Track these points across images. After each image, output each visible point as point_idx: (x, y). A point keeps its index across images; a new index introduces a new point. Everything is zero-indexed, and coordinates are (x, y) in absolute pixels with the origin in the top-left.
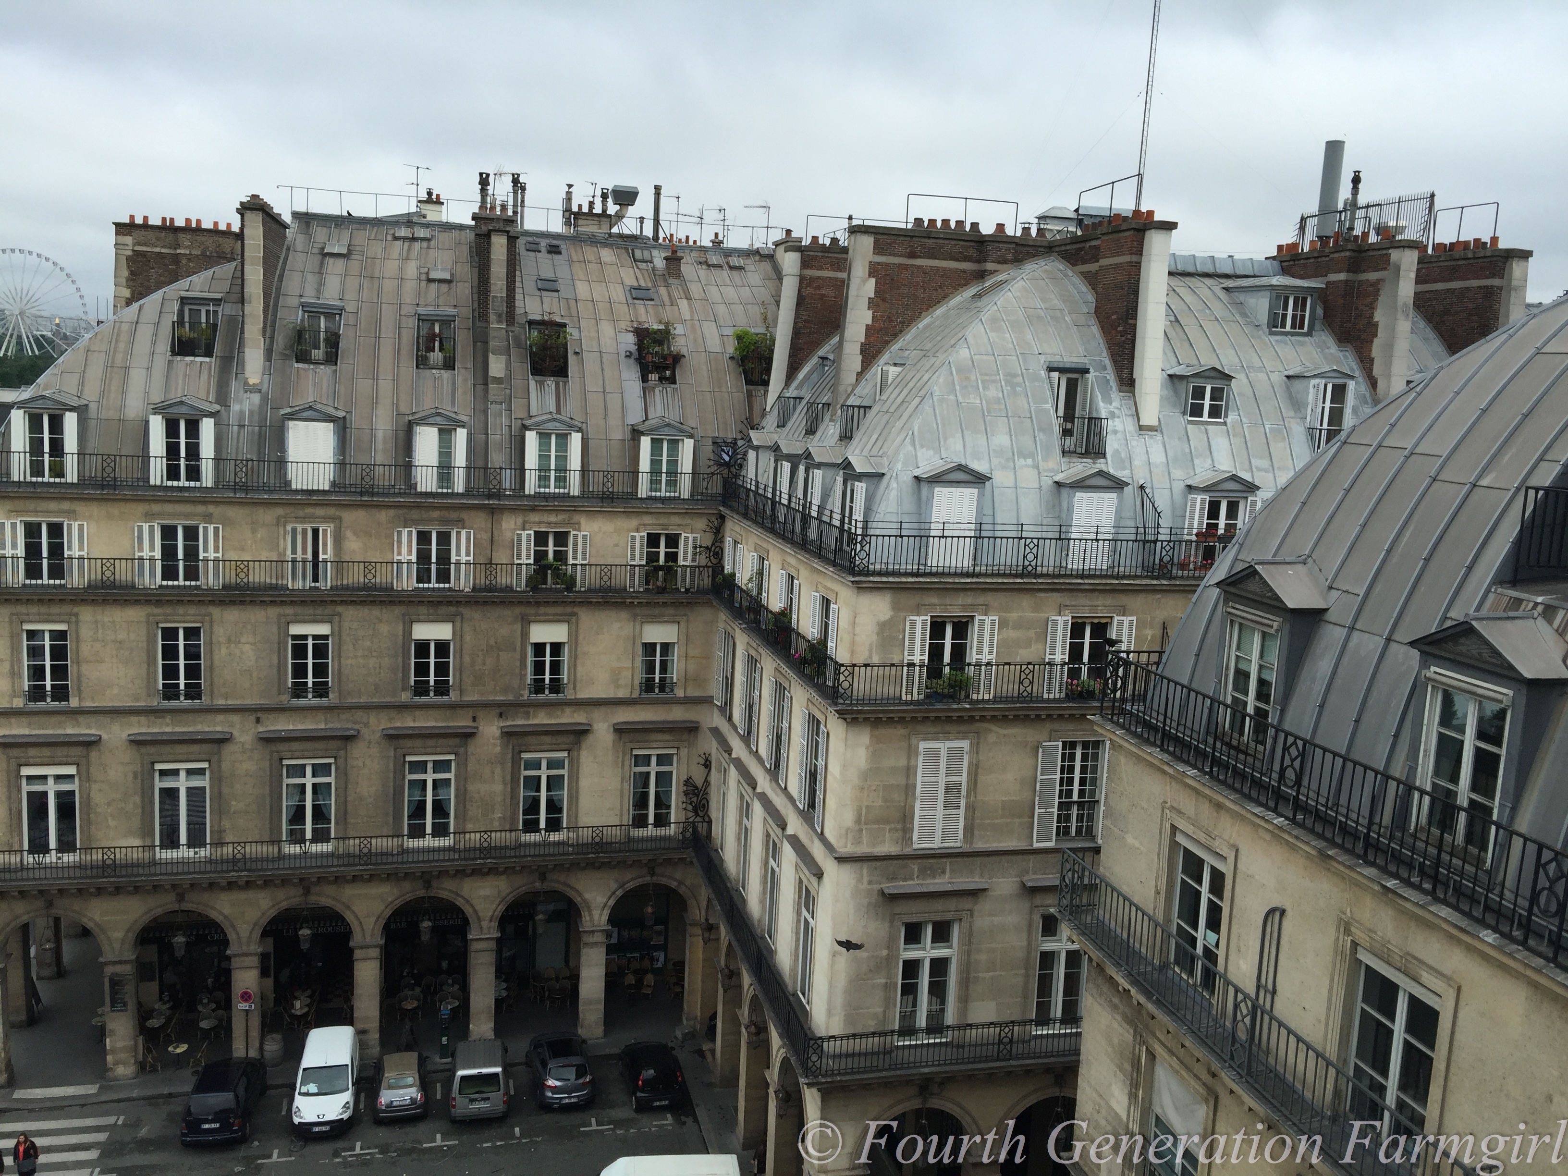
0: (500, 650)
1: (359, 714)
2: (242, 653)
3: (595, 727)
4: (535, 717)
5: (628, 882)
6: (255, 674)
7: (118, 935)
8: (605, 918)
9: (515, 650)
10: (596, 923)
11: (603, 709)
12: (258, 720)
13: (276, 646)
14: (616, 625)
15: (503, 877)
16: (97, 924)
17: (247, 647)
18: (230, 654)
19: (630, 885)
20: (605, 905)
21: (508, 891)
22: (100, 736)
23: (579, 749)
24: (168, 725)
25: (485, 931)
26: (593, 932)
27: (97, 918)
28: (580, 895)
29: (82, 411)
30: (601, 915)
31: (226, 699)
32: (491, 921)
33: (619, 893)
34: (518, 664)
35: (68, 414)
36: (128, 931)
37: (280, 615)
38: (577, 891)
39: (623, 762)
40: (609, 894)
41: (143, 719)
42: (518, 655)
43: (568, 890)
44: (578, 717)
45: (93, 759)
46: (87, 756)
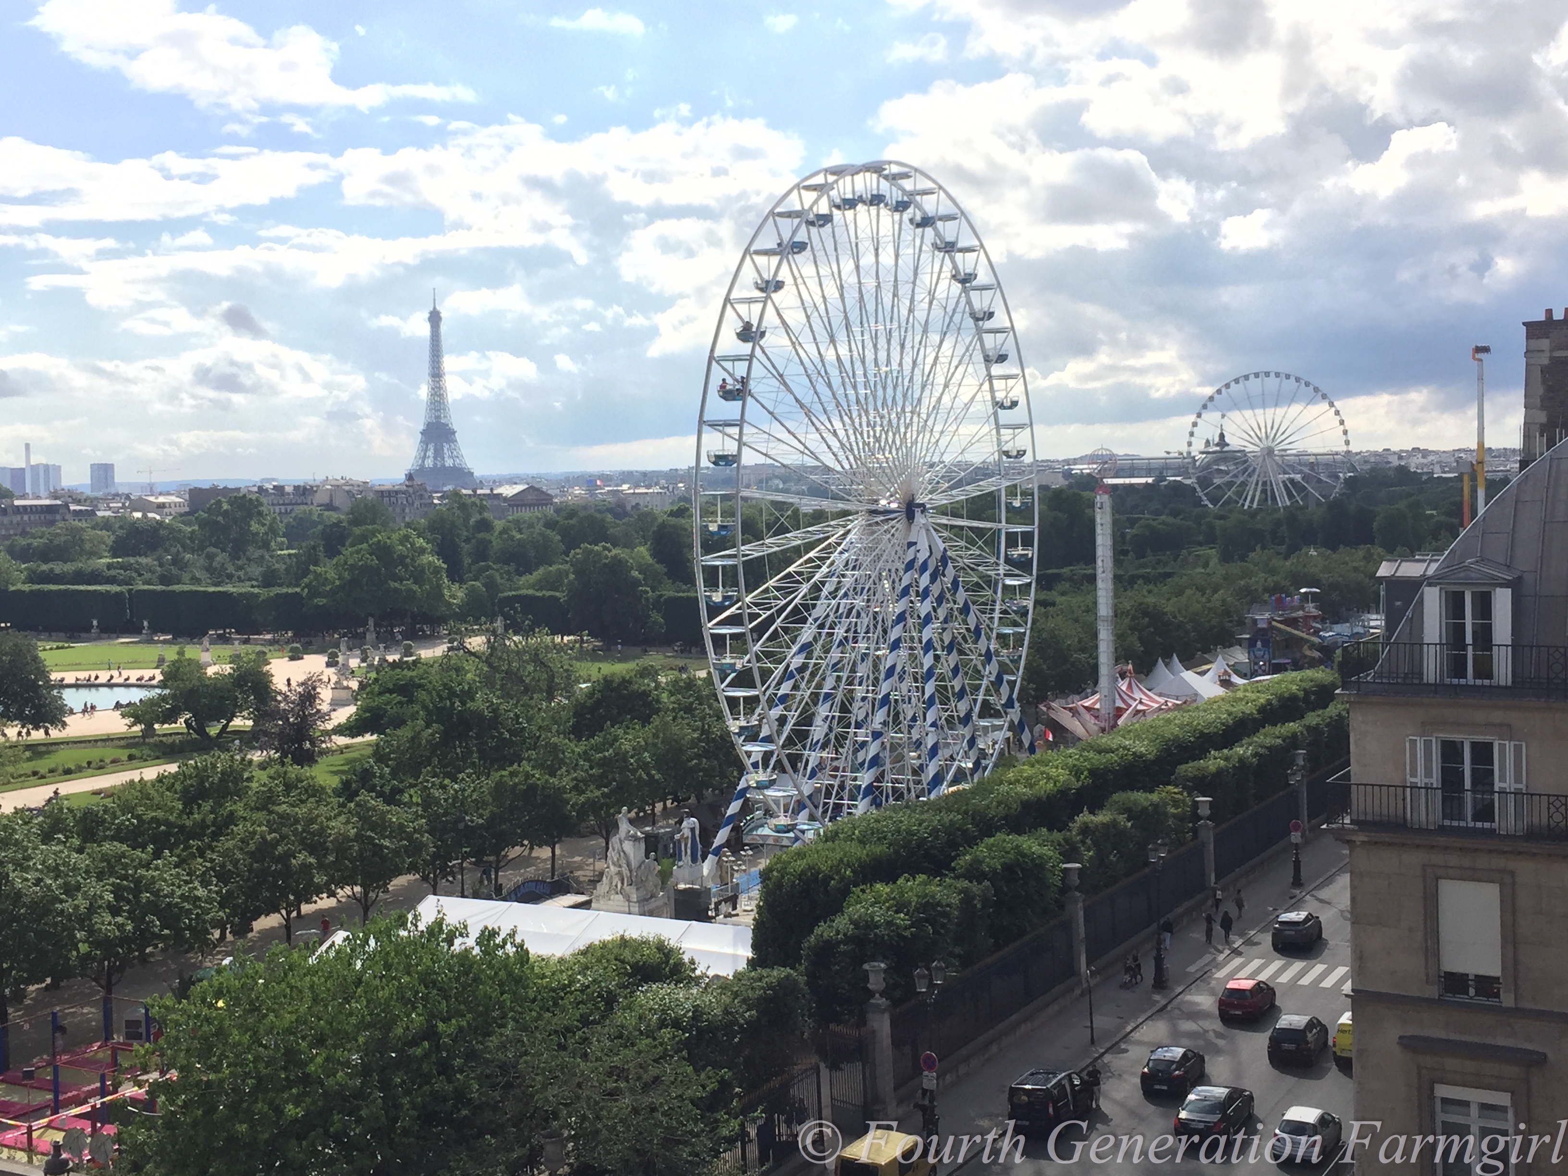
22: (1544, 1055)
29: (1515, 585)
35: (1498, 590)
45: (1534, 1088)
46: (1527, 1081)
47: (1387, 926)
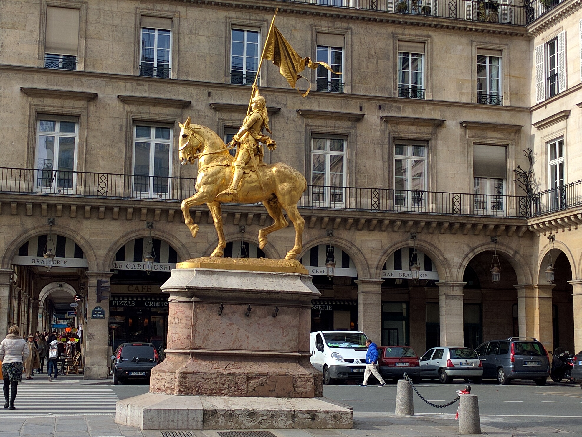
0: (378, 58)
1: (281, 96)
2: (200, 43)
3: (447, 122)
4: (404, 111)
5: (477, 247)
6: (208, 60)
7: (102, 252)
8: (461, 276)
9: (389, 59)
10: (455, 279)
11: (453, 109)
12: (209, 94)
13: (224, 40)
14: (460, 47)
15: (385, 234)
16: (87, 242)
17: (203, 39)
18: (191, 43)
19: (479, 251)
20: (461, 265)
21: (388, 246)
22: (97, 95)
23: (437, 139)
24: (145, 91)
25: (373, 276)
26: (453, 286)
27: (87, 237)
28: (442, 254)
30: (458, 272)
31: (187, 76)
32: (377, 268)
33: (471, 256)
34: (391, 70)
36: (110, 250)
37: (226, 18)
38: (440, 251)
39: (468, 152)
40: (464, 255)
41: (128, 85)
42: (391, 64)
43: (432, 249)
44: (436, 115)
45: (91, 112)
46: (87, 109)
47: (18, 29)
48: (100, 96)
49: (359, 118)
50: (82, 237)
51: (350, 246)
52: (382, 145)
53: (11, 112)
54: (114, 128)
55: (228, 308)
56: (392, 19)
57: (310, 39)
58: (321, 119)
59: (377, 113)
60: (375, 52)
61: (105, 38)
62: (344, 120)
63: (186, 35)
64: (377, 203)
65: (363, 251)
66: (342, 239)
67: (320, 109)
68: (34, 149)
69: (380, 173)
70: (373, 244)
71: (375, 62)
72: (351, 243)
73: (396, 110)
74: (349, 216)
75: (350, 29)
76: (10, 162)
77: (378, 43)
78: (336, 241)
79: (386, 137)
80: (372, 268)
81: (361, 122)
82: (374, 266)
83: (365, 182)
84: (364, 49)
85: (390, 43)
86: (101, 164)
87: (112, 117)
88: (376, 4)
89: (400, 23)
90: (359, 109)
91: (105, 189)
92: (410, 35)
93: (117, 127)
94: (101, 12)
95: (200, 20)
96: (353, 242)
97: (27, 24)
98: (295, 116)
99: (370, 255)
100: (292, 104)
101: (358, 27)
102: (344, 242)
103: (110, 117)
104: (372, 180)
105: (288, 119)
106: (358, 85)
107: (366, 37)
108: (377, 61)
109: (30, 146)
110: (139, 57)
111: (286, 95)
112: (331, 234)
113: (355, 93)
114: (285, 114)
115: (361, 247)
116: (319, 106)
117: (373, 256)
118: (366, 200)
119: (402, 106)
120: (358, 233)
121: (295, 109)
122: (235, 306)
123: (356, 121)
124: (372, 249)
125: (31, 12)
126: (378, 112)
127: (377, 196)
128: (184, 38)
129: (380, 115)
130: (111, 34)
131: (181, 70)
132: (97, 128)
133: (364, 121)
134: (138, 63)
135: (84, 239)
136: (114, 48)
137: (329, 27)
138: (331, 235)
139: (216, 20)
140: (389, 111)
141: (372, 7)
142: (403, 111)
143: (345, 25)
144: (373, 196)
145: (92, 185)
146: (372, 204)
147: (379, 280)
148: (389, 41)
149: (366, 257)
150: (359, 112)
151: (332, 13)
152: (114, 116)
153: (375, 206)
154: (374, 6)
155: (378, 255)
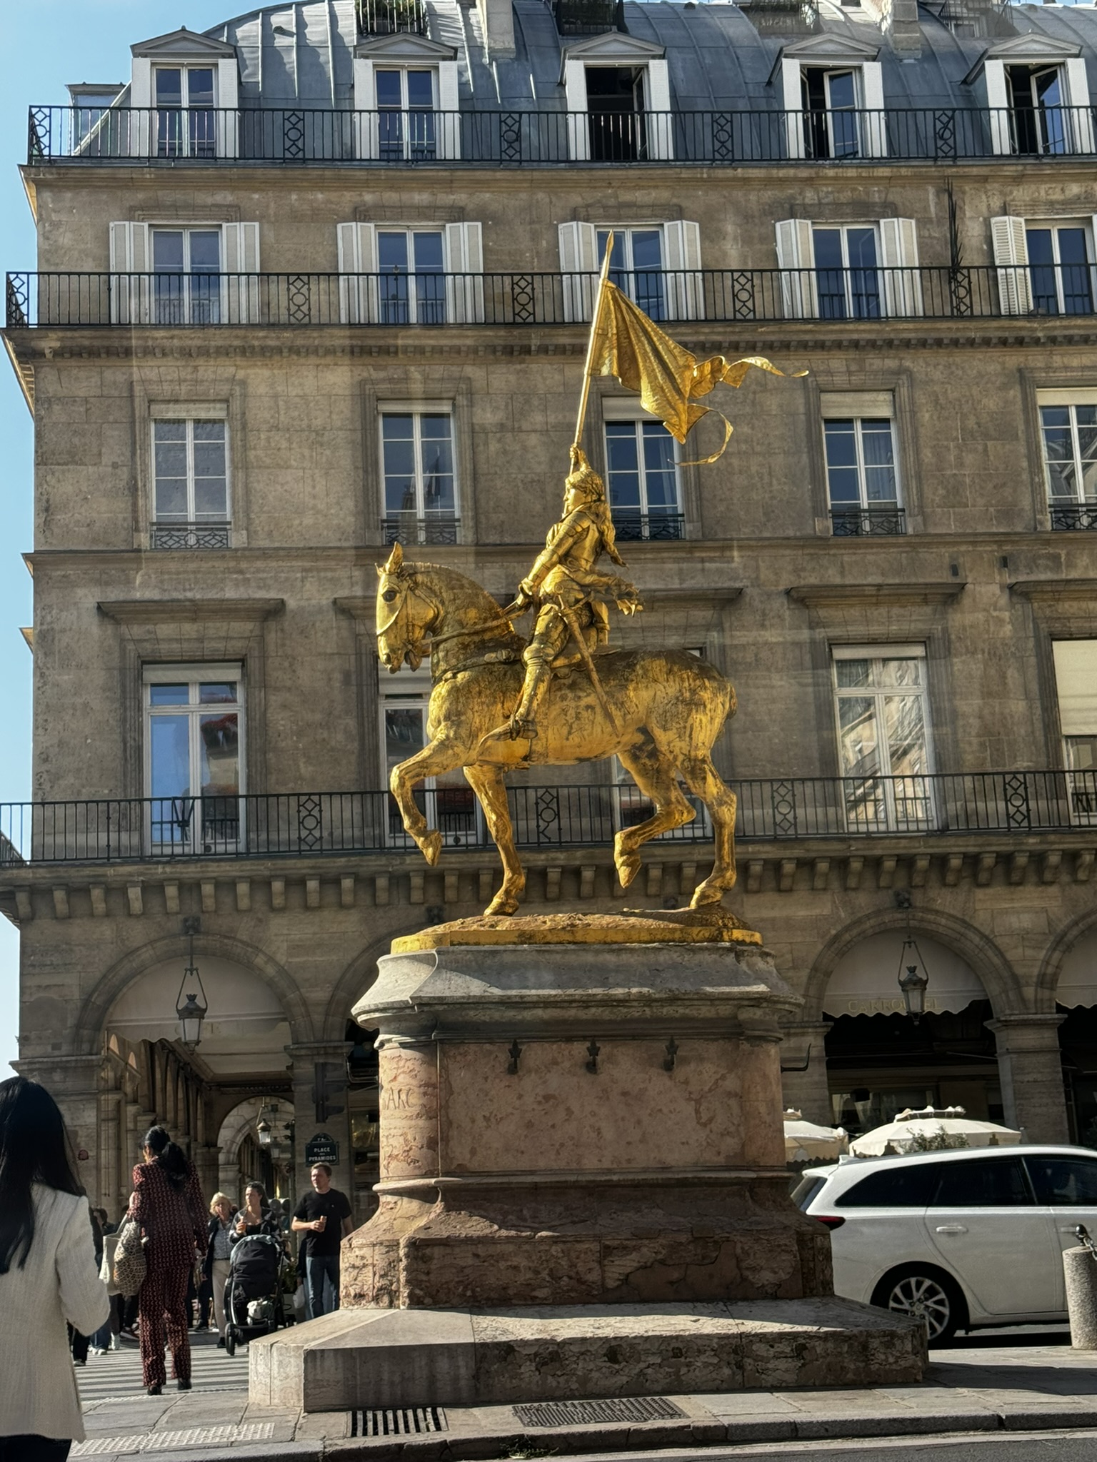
0: (987, 436)
2: (526, 449)
4: (1070, 565)
9: (1016, 438)
15: (1053, 890)
17: (533, 440)
18: (505, 452)
21: (1066, 922)
22: (282, 602)
25: (1034, 1007)
27: (282, 958)
31: (501, 532)
35: (222, 63)
36: (339, 987)
41: (357, 571)
45: (271, 648)
46: (262, 639)
47: (83, 464)
48: (292, 603)
49: (951, 595)
50: (271, 959)
51: (963, 930)
52: (1022, 657)
53: (79, 666)
54: (330, 679)
55: (534, 1054)
56: (1015, 334)
57: (802, 409)
58: (852, 606)
59: (998, 578)
60: (979, 424)
61: (293, 463)
62: (913, 604)
63: (490, 435)
64: (1023, 809)
65: (998, 941)
66: (937, 912)
67: (847, 582)
68: (139, 749)
69: (1023, 732)
70: (1025, 921)
71: (980, 448)
72: (964, 921)
73: (1050, 563)
74: (949, 850)
75: (909, 372)
76: (83, 787)
77: (985, 401)
78: (922, 920)
79: (1027, 638)
80: (1028, 985)
81: (958, 603)
82: (1035, 979)
83: (985, 759)
84: (947, 418)
85: (1015, 397)
86: (303, 770)
87: (325, 654)
88: (967, 300)
89: (1037, 342)
90: (950, 573)
91: (317, 833)
92: (1066, 368)
93: (337, 676)
94: (281, 403)
95: (523, 394)
96: (967, 919)
97: (104, 450)
98: (782, 605)
99: (1020, 950)
100: (772, 577)
101: (928, 364)
102: (943, 921)
103: (320, 654)
104: (1003, 753)
105: (764, 614)
106: (939, 510)
107: (949, 387)
108: (986, 446)
109: (131, 743)
110: (378, 500)
111: (755, 554)
112: (908, 900)
113: (932, 530)
114: (756, 603)
115: (993, 931)
116: (842, 574)
117: (1029, 952)
118: (991, 805)
119: (1063, 554)
120: (980, 894)
121: (781, 588)
122: (555, 1047)
123: (945, 603)
124: (1024, 936)
125: (111, 419)
126: (1000, 574)
127: (1021, 791)
128: (486, 444)
129: (1009, 581)
130: (306, 452)
131: (483, 519)
132: (289, 683)
133: (966, 601)
134: (378, 513)
135: (276, 963)
136: (318, 487)
137: (850, 373)
138: (906, 905)
139: (561, 389)
140: (1031, 569)
141: (959, 310)
142: (1067, 566)
143: (891, 363)
144: (1010, 792)
145: (283, 826)
146: (1008, 814)
147: (1049, 1016)
148: (1012, 392)
149: (1009, 956)
150: (951, 580)
151: (855, 336)
152: (329, 651)
153: (1019, 817)
154: (963, 308)
155: (1042, 948)
